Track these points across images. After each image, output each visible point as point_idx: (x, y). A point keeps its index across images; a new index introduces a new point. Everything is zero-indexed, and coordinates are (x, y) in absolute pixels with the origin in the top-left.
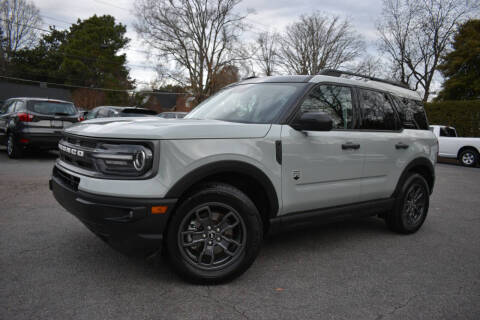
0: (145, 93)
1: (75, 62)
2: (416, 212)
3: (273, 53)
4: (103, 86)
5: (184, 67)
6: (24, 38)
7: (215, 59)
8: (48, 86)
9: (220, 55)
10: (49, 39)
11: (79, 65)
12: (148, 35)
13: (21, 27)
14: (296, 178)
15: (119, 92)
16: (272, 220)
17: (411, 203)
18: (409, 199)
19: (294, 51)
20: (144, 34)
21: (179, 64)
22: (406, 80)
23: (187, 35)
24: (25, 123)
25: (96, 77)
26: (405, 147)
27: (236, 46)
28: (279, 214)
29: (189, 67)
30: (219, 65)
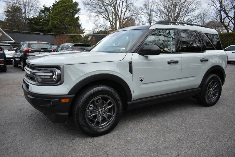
0: (89, 35)
1: (55, 22)
2: (214, 95)
3: (152, 11)
4: (69, 33)
5: (107, 21)
6: (32, 12)
7: (122, 16)
8: (44, 34)
9: (125, 14)
10: (43, 12)
11: (57, 23)
12: (89, 6)
13: (30, 7)
14: (141, 81)
15: (77, 36)
16: (128, 103)
17: (211, 90)
18: (210, 88)
19: (163, 9)
20: (87, 6)
21: (105, 19)
22: (223, 21)
23: (108, 5)
24: (28, 54)
25: (66, 28)
26: (207, 60)
27: (132, 8)
28: (132, 99)
29: (110, 21)
30: (124, 19)
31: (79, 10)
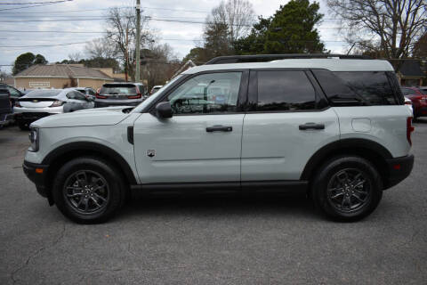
9: (415, 14)
10: (257, 27)
12: (339, 7)
20: (335, 7)
21: (370, 30)
26: (318, 128)
31: (320, 17)
